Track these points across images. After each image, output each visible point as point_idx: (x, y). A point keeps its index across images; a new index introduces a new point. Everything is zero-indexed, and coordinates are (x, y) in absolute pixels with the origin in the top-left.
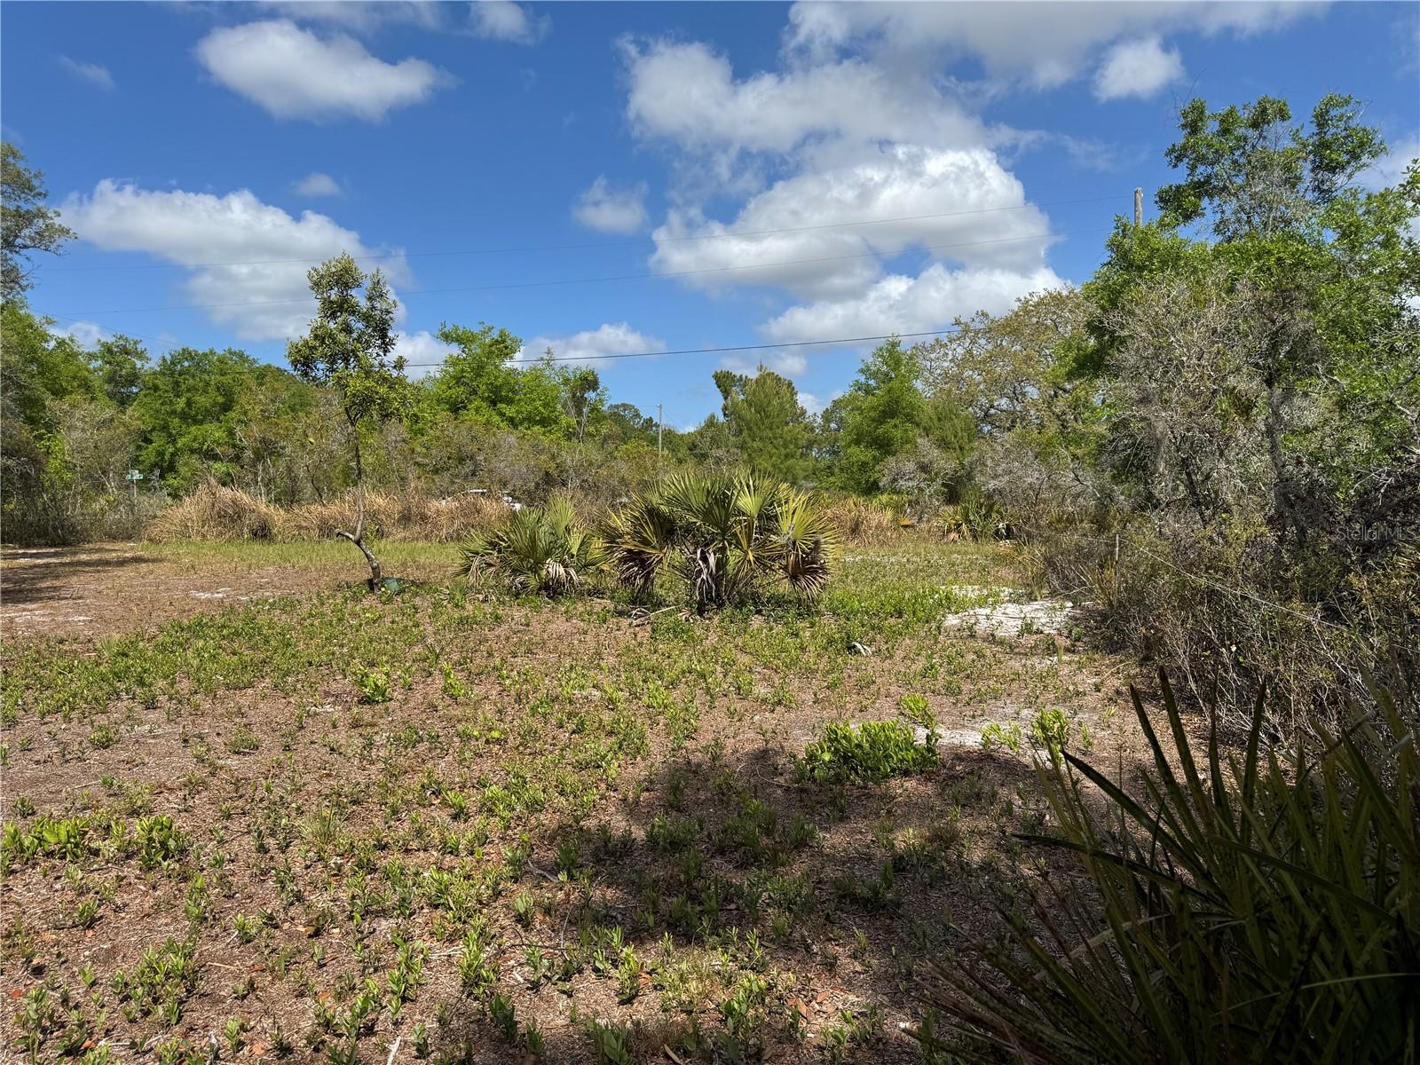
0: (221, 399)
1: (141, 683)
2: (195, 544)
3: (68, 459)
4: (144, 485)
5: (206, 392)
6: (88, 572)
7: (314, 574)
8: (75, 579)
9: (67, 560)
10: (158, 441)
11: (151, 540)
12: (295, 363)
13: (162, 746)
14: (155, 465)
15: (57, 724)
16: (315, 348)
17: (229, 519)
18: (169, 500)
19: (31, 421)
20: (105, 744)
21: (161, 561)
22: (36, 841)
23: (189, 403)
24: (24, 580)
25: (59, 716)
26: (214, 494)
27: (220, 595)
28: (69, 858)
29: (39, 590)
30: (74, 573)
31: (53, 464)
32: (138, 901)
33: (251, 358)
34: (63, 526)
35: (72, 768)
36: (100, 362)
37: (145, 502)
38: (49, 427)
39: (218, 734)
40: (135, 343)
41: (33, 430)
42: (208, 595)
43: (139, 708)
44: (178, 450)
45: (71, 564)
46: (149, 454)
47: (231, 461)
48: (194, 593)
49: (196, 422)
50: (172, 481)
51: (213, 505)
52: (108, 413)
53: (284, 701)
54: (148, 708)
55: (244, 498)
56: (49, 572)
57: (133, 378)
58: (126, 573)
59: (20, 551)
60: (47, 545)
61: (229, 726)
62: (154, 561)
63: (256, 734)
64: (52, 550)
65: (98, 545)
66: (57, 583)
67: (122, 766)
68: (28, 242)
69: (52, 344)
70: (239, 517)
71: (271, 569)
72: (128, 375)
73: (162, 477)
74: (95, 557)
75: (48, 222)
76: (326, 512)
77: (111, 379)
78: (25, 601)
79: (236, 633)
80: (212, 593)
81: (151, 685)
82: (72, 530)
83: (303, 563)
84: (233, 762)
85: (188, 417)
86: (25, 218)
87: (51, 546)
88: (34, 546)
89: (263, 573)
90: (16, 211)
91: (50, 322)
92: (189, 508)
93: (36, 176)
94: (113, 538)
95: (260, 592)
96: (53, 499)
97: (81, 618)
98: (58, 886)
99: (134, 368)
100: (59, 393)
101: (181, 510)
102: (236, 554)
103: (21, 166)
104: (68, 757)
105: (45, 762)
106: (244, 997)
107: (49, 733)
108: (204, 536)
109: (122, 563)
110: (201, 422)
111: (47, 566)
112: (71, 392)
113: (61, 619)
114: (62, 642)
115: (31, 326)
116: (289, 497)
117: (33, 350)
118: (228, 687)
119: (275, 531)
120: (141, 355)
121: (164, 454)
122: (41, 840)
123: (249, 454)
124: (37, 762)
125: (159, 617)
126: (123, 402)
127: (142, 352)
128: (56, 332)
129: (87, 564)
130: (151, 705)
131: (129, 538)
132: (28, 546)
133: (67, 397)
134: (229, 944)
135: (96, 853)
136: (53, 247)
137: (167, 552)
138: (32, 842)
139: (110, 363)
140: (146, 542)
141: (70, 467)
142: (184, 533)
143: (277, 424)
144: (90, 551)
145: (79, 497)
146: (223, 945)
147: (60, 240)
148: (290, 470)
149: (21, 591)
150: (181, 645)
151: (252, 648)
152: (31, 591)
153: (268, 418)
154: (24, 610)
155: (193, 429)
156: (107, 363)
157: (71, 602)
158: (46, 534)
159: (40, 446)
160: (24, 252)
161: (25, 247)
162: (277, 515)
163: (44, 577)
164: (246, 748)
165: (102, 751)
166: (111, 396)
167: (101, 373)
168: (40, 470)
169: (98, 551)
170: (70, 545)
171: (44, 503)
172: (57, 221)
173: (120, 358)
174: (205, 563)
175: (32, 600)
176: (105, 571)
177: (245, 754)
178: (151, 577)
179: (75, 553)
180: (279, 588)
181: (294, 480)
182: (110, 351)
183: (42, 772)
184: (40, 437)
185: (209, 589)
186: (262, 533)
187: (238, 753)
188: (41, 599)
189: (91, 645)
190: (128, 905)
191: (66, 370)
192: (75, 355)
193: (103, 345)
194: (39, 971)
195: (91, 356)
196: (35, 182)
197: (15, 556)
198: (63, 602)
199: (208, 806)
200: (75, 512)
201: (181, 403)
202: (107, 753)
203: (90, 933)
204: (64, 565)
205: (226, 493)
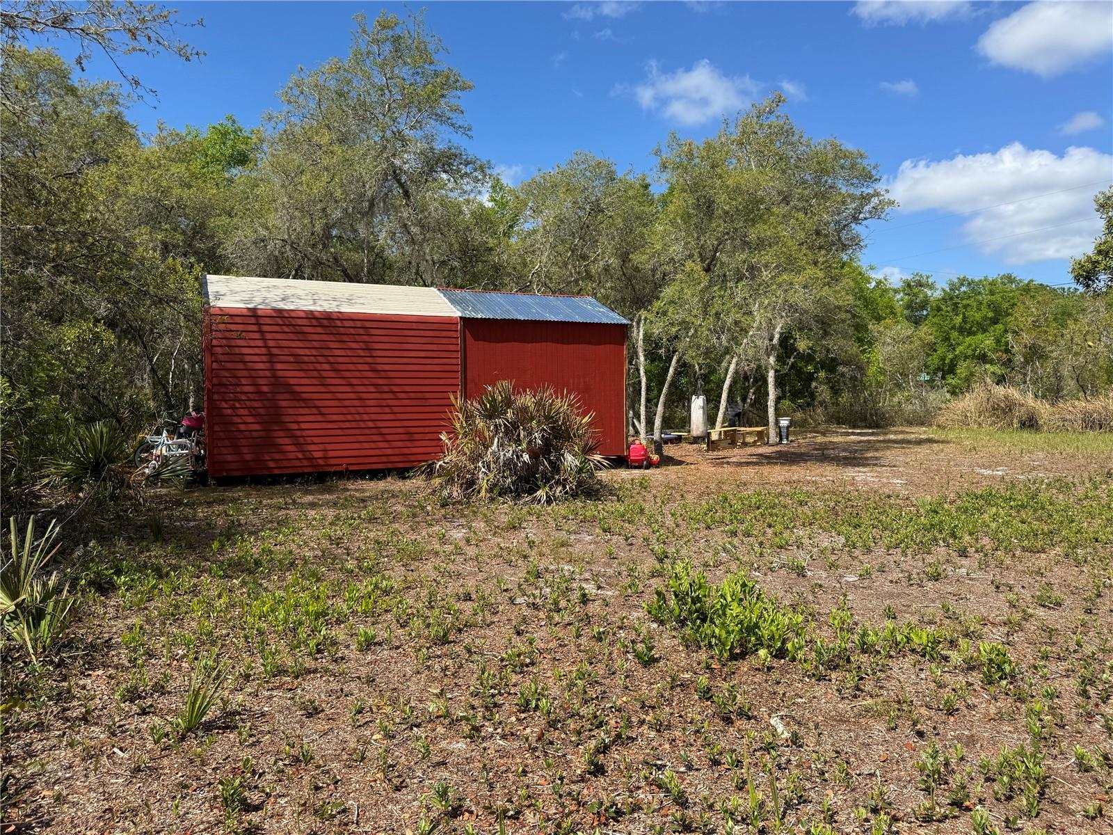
0: (990, 315)
1: (953, 536)
2: (973, 431)
3: (881, 365)
4: (931, 384)
5: (979, 309)
6: (896, 448)
7: (1082, 461)
8: (889, 452)
9: (881, 438)
10: (941, 350)
11: (939, 426)
12: (1077, 278)
13: (979, 588)
14: (938, 369)
15: (897, 554)
16: (1097, 262)
17: (1002, 411)
18: (948, 396)
19: (860, 340)
20: (936, 577)
21: (948, 442)
22: (905, 640)
23: (965, 320)
24: (856, 451)
25: (899, 550)
26: (990, 391)
27: (1000, 473)
28: (927, 657)
29: (867, 459)
30: (888, 448)
31: (872, 370)
32: (984, 706)
33: (1017, 279)
34: (876, 414)
35: (915, 591)
36: (902, 294)
37: (933, 397)
38: (870, 344)
39: (1023, 587)
40: (928, 278)
41: (860, 346)
42: (989, 472)
43: (954, 554)
44: (956, 356)
45: (884, 441)
46: (934, 361)
47: (1004, 364)
48: (978, 470)
49: (970, 333)
50: (951, 380)
51: (988, 400)
52: (910, 332)
53: (1077, 569)
54: (960, 556)
55: (1014, 393)
56: (870, 446)
57: (924, 304)
58: (923, 450)
59: (850, 431)
60: (866, 427)
61: (1032, 581)
62: (943, 442)
63: (1057, 593)
64: (870, 431)
65: (900, 429)
66: (877, 454)
67: (950, 597)
68: (868, 215)
69: (873, 284)
70: (1010, 410)
71: (1041, 455)
72: (922, 302)
73: (943, 378)
74: (900, 437)
75: (881, 198)
76: (1090, 407)
77: (909, 306)
78: (859, 466)
79: (1023, 506)
80: (993, 471)
81: (960, 538)
82: (882, 417)
83: (1070, 451)
84: (1041, 612)
85: (964, 331)
86: (865, 199)
87: (869, 428)
88: (858, 427)
89: (1034, 457)
90: (861, 195)
91: (872, 268)
92: (968, 402)
93: (874, 168)
94: (910, 423)
95: (1034, 473)
96: (871, 395)
97: (898, 481)
98: (923, 676)
99: (926, 296)
100: (879, 319)
101: (962, 404)
102: (1007, 439)
103: (865, 162)
104: (912, 582)
105: (896, 582)
106: (1093, 818)
107: (895, 562)
108: (980, 424)
109: (919, 442)
110: (974, 334)
111: (869, 442)
112: (885, 318)
113: (885, 480)
114: (889, 497)
115: (860, 274)
116: (1054, 393)
117: (861, 290)
118: (1024, 549)
119: (1041, 422)
120: (931, 287)
121: (945, 360)
122: (909, 640)
123: (1019, 359)
124: (891, 582)
125: (955, 486)
126: (917, 322)
127: (932, 284)
128: (877, 275)
129: (895, 442)
130: (963, 553)
131: (922, 424)
132: (854, 427)
133: (883, 322)
134: (1068, 766)
135: (946, 658)
136: (883, 216)
137: (951, 436)
138: (902, 639)
139: (909, 295)
140: (935, 428)
141: (882, 372)
142: (964, 422)
143: (1046, 332)
144: (895, 433)
145: (888, 393)
146: (1064, 766)
147: (888, 209)
148: (1056, 370)
149: (854, 458)
150: (979, 510)
151: (1037, 519)
152: (861, 459)
153: (1038, 327)
154: (859, 472)
155: (968, 339)
156: (906, 294)
157: (888, 468)
158: (866, 420)
159: (863, 357)
160: (864, 222)
161: (866, 219)
162: (1044, 409)
163: (868, 450)
164: (1051, 603)
165: (933, 582)
166: (908, 318)
167: (901, 303)
168: (864, 374)
169: (902, 432)
170: (881, 427)
171: (865, 398)
172: (887, 197)
173: (916, 290)
174: (983, 446)
175: (865, 465)
176: (908, 448)
177: (1049, 608)
178: (942, 454)
179: (886, 434)
180: (1051, 471)
181: (1060, 378)
182: (909, 285)
183: (896, 589)
184: (864, 352)
185: (989, 467)
186: (1030, 423)
187: (1044, 606)
188: (869, 465)
189: (908, 502)
190: (976, 706)
191: (882, 302)
192: (886, 291)
193: (904, 282)
194: (920, 734)
195: (896, 291)
196: (874, 172)
197: (848, 434)
198: (884, 468)
199: (1026, 645)
200: (886, 403)
201: (959, 319)
202: (938, 584)
203: (952, 719)
204: (880, 441)
205: (1000, 391)
